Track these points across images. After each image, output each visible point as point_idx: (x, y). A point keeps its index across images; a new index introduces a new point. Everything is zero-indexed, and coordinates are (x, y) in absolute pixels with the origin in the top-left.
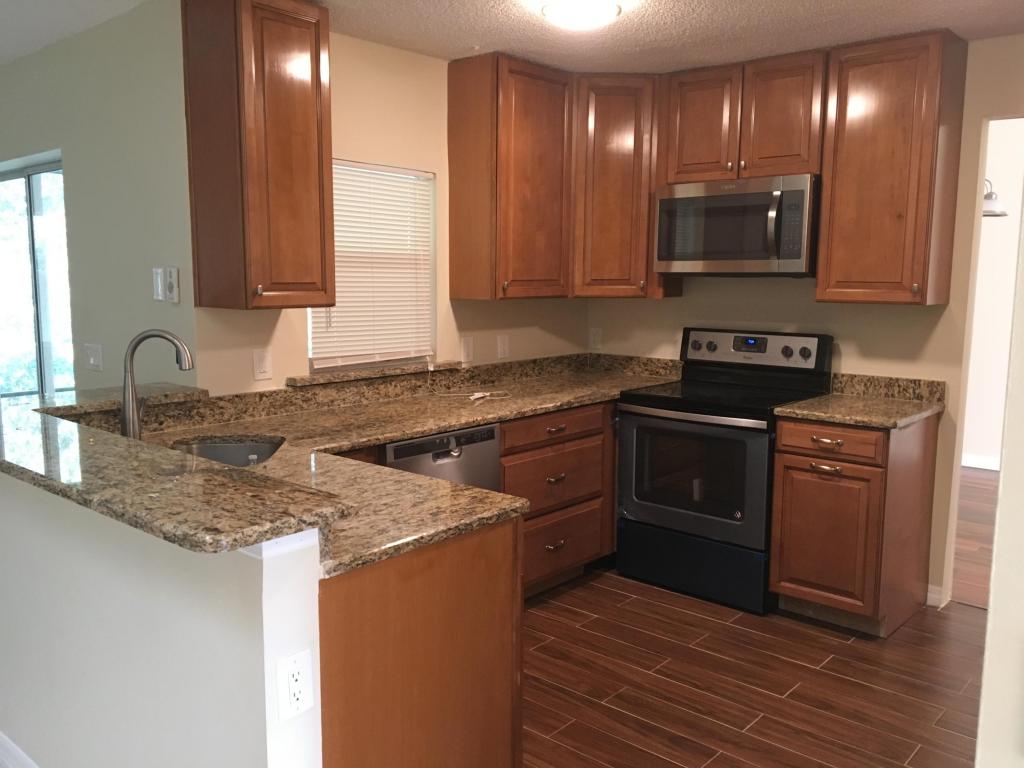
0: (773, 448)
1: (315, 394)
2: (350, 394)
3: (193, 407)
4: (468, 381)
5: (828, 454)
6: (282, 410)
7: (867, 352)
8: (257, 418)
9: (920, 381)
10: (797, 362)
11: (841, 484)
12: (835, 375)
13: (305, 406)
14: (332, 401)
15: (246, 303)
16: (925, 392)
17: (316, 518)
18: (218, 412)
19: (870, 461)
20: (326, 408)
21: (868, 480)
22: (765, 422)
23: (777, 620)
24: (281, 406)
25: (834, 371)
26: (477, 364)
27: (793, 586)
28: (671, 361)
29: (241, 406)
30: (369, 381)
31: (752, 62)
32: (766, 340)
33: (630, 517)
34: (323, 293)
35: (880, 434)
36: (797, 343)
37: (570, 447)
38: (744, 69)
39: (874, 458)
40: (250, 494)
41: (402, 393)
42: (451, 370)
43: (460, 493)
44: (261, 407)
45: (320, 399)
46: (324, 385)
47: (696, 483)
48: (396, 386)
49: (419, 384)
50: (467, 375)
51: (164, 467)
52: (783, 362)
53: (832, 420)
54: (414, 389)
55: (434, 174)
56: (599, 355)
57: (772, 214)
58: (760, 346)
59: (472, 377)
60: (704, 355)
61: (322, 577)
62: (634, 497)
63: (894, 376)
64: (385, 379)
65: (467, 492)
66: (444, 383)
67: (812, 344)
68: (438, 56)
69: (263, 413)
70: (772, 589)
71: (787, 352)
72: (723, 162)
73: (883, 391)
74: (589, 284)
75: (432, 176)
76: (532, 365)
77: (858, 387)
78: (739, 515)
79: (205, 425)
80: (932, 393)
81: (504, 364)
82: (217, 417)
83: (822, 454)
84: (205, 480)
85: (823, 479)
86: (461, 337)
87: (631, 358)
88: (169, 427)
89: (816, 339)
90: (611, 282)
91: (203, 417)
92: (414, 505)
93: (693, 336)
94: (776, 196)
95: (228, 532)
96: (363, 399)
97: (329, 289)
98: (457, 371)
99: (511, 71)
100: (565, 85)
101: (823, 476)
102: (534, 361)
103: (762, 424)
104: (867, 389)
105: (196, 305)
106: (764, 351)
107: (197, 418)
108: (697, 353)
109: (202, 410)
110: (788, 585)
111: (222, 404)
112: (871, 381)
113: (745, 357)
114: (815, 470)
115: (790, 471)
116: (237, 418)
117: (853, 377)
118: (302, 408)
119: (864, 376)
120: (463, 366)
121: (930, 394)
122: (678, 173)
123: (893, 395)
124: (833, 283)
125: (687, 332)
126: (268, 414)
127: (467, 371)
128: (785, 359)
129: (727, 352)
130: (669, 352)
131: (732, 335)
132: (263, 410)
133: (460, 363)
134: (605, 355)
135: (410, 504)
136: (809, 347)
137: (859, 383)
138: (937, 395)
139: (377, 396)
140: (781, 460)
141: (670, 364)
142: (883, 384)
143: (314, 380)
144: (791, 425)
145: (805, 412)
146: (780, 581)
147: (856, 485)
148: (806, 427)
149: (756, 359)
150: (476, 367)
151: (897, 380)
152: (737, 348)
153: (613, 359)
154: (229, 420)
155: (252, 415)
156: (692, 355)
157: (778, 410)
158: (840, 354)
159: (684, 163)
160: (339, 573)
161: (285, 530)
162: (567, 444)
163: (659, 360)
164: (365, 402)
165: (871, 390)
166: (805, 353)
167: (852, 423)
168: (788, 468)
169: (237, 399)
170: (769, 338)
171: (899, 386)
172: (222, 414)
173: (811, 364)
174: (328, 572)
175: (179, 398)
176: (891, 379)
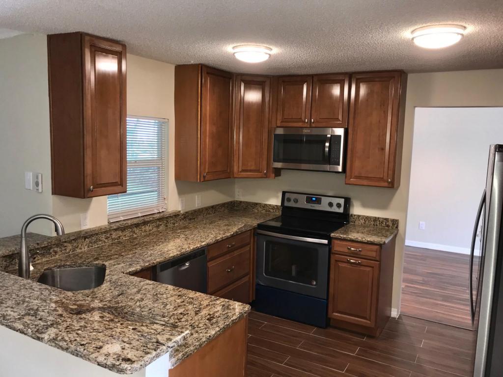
0: (330, 252)
1: (111, 234)
2: (128, 233)
3: (51, 248)
4: (183, 219)
5: (355, 255)
6: (96, 244)
7: (365, 205)
8: (83, 250)
9: (388, 219)
10: (335, 209)
11: (361, 269)
12: (351, 215)
13: (106, 241)
14: (119, 237)
15: (84, 196)
16: (390, 224)
17: (174, 344)
18: (64, 249)
19: (373, 259)
20: (116, 241)
21: (373, 267)
22: (327, 241)
23: (331, 330)
24: (95, 242)
25: (351, 213)
26: (187, 211)
27: (339, 315)
28: (276, 206)
29: (75, 244)
30: (137, 225)
31: (316, 75)
32: (321, 198)
33: (262, 284)
34: (121, 186)
35: (378, 247)
36: (335, 201)
37: (236, 253)
38: (313, 77)
39: (376, 258)
40: (131, 327)
41: (153, 229)
42: (176, 215)
43: (215, 302)
44: (85, 244)
45: (113, 236)
46: (116, 230)
47: (294, 267)
48: (150, 226)
49: (160, 223)
50: (182, 217)
51: (71, 307)
52: (328, 209)
53: (357, 240)
54: (158, 227)
55: (168, 119)
56: (241, 202)
57: (327, 144)
58: (318, 201)
59: (185, 218)
60: (292, 204)
61: (170, 368)
62: (264, 274)
63: (377, 216)
64: (145, 223)
65: (218, 302)
66: (172, 222)
67: (342, 201)
68: (171, 63)
69: (86, 247)
70: (329, 316)
71: (331, 205)
72: (303, 119)
73: (372, 223)
74: (240, 172)
75: (167, 120)
76: (211, 209)
77: (361, 221)
78: (315, 283)
79: (57, 256)
80: (393, 224)
81: (199, 209)
82: (63, 251)
83: (352, 255)
84: (100, 317)
85: (353, 266)
86: (179, 198)
87: (257, 204)
88: (38, 260)
89: (344, 199)
90: (251, 171)
91: (56, 252)
92: (196, 314)
93: (287, 195)
94: (329, 137)
95: (137, 361)
96: (134, 234)
97: (124, 184)
98: (178, 215)
99: (208, 73)
100: (230, 79)
101: (353, 265)
102: (212, 207)
103: (325, 242)
104: (365, 222)
105: (52, 194)
106: (320, 204)
107: (53, 253)
108: (289, 203)
109: (56, 249)
110: (337, 314)
111: (65, 244)
112: (367, 218)
113: (311, 206)
114: (349, 262)
115: (338, 262)
116: (73, 251)
117: (359, 216)
118: (105, 242)
119: (364, 216)
120: (181, 212)
121: (393, 225)
122: (282, 122)
123: (377, 225)
124: (353, 177)
125: (284, 193)
126: (88, 247)
127: (183, 215)
128: (330, 208)
129: (303, 204)
130: (275, 201)
131: (306, 196)
132: (86, 245)
133: (179, 212)
134: (244, 202)
135: (193, 313)
136: (340, 203)
137: (362, 219)
138: (396, 225)
139: (141, 232)
140: (333, 258)
141: (276, 207)
142: (372, 220)
143: (111, 227)
144: (338, 242)
145: (345, 236)
146: (333, 313)
147: (368, 269)
148: (345, 243)
149: (317, 207)
150: (187, 213)
151: (379, 218)
152: (307, 202)
153: (248, 204)
154: (69, 252)
155: (81, 249)
156: (286, 204)
157: (332, 235)
158: (353, 206)
159: (285, 117)
160: (177, 364)
161: (162, 353)
162: (235, 252)
163: (270, 205)
164: (135, 236)
165: (367, 222)
166: (339, 205)
167: (366, 241)
168: (336, 261)
169: (73, 241)
170: (323, 198)
171: (379, 221)
172: (65, 250)
173: (341, 210)
174: (173, 365)
175: (45, 244)
176: (376, 218)
